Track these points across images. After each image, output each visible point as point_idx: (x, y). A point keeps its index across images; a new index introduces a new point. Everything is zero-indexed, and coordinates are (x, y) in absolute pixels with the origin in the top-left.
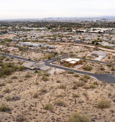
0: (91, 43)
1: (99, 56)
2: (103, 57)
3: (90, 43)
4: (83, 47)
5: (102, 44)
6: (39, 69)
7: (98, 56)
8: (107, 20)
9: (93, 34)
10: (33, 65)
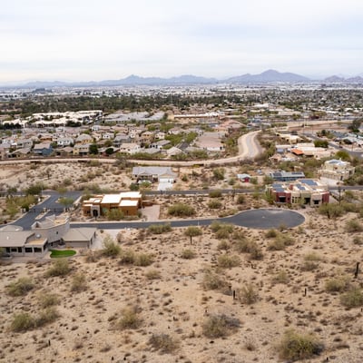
0: (87, 151)
1: (161, 180)
2: (172, 180)
3: (85, 153)
4: (79, 164)
5: (122, 151)
6: (61, 242)
7: (156, 180)
8: (51, 91)
9: (61, 128)
10: (34, 235)
